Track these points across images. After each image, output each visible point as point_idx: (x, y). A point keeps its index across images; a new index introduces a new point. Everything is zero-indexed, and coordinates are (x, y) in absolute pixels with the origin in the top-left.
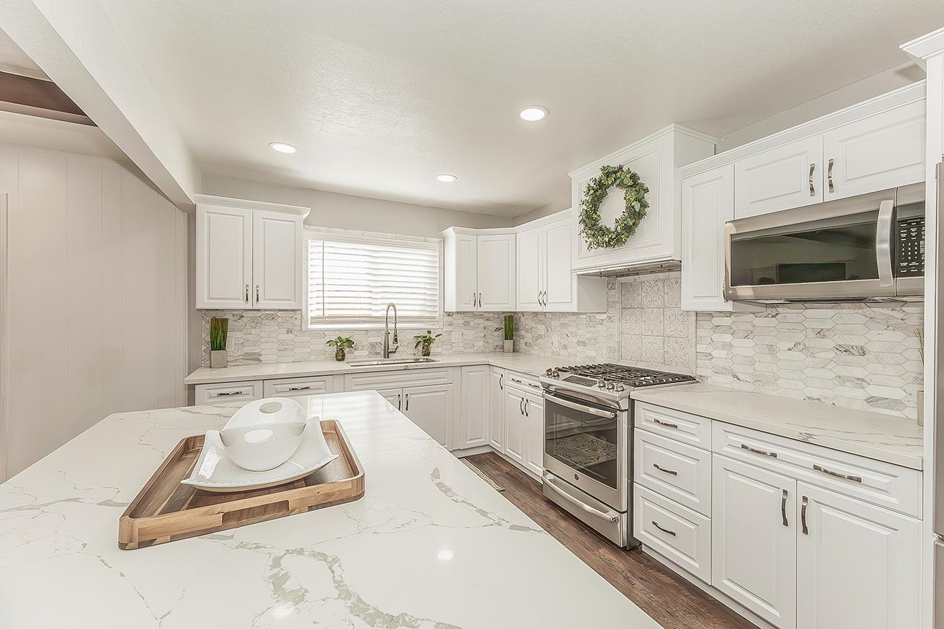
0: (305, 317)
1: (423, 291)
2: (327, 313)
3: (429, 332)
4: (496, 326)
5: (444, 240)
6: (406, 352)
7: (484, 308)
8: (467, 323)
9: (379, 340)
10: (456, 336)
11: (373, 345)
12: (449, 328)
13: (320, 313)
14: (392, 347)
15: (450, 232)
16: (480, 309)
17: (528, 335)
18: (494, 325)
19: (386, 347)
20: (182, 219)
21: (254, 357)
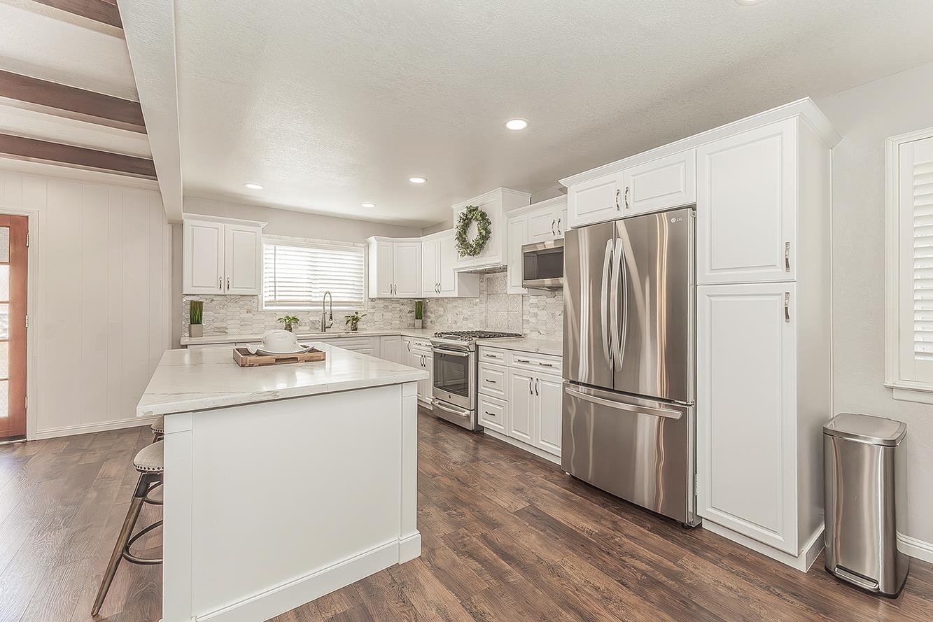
0: (260, 300)
1: (352, 283)
2: (278, 298)
3: (357, 313)
4: (409, 309)
5: (368, 245)
6: (339, 328)
7: (399, 295)
8: (386, 307)
9: (317, 319)
10: (377, 317)
11: (313, 322)
12: (372, 311)
13: (272, 298)
14: (328, 323)
15: (372, 239)
16: (395, 296)
17: (433, 316)
18: (407, 308)
19: (324, 323)
20: (167, 229)
21: (222, 330)
